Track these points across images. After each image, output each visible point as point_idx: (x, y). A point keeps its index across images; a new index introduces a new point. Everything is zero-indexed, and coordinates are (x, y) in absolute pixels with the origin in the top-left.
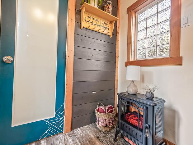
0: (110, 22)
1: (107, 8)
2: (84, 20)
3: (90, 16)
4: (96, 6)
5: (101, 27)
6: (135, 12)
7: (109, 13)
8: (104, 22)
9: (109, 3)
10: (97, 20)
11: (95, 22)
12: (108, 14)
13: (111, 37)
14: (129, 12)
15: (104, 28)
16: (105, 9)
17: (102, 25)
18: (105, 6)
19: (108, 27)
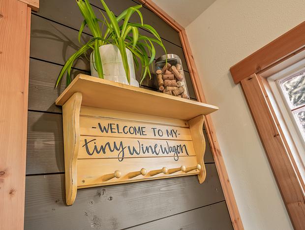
0: (184, 120)
1: (168, 78)
2: (82, 152)
3: (104, 124)
4: (134, 84)
5: (161, 154)
6: (266, 78)
7: (181, 94)
8: (164, 129)
9: (173, 63)
10: (141, 131)
11: (131, 141)
12: (179, 99)
13: (202, 179)
14: (245, 81)
15: (172, 154)
16: (161, 81)
17: (159, 143)
18: (159, 71)
19: (182, 143)
